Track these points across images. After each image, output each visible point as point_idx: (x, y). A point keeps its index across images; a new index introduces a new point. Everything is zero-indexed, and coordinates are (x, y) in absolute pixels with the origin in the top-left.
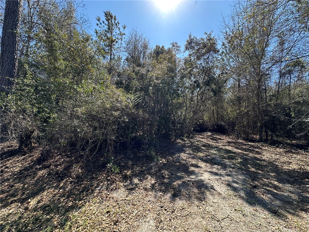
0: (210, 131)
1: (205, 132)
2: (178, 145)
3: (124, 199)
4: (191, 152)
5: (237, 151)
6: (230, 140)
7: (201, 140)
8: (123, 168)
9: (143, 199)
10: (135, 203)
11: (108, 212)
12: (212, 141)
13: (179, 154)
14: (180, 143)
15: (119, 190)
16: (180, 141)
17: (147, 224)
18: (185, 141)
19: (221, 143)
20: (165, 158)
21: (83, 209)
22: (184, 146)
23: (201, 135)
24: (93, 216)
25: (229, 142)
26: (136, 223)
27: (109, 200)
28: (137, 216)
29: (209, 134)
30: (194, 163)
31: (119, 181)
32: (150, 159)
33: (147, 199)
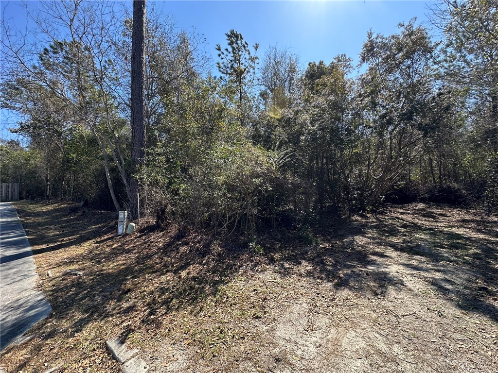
0: (423, 200)
1: (411, 202)
2: (353, 224)
3: (271, 281)
4: (376, 235)
5: (475, 236)
6: (467, 217)
7: (400, 216)
8: (268, 250)
9: (295, 284)
10: (285, 286)
11: (255, 290)
12: (424, 219)
13: (352, 237)
14: (357, 221)
15: (266, 273)
16: (359, 218)
17: (299, 305)
18: (366, 218)
19: (443, 222)
20: (329, 241)
21: (230, 284)
22: (364, 226)
23: (401, 208)
24: (241, 292)
25: (464, 221)
26: (286, 303)
27: (254, 280)
28: (287, 298)
29: (421, 206)
30: (377, 250)
31: (264, 263)
32: (306, 241)
33: (300, 284)
